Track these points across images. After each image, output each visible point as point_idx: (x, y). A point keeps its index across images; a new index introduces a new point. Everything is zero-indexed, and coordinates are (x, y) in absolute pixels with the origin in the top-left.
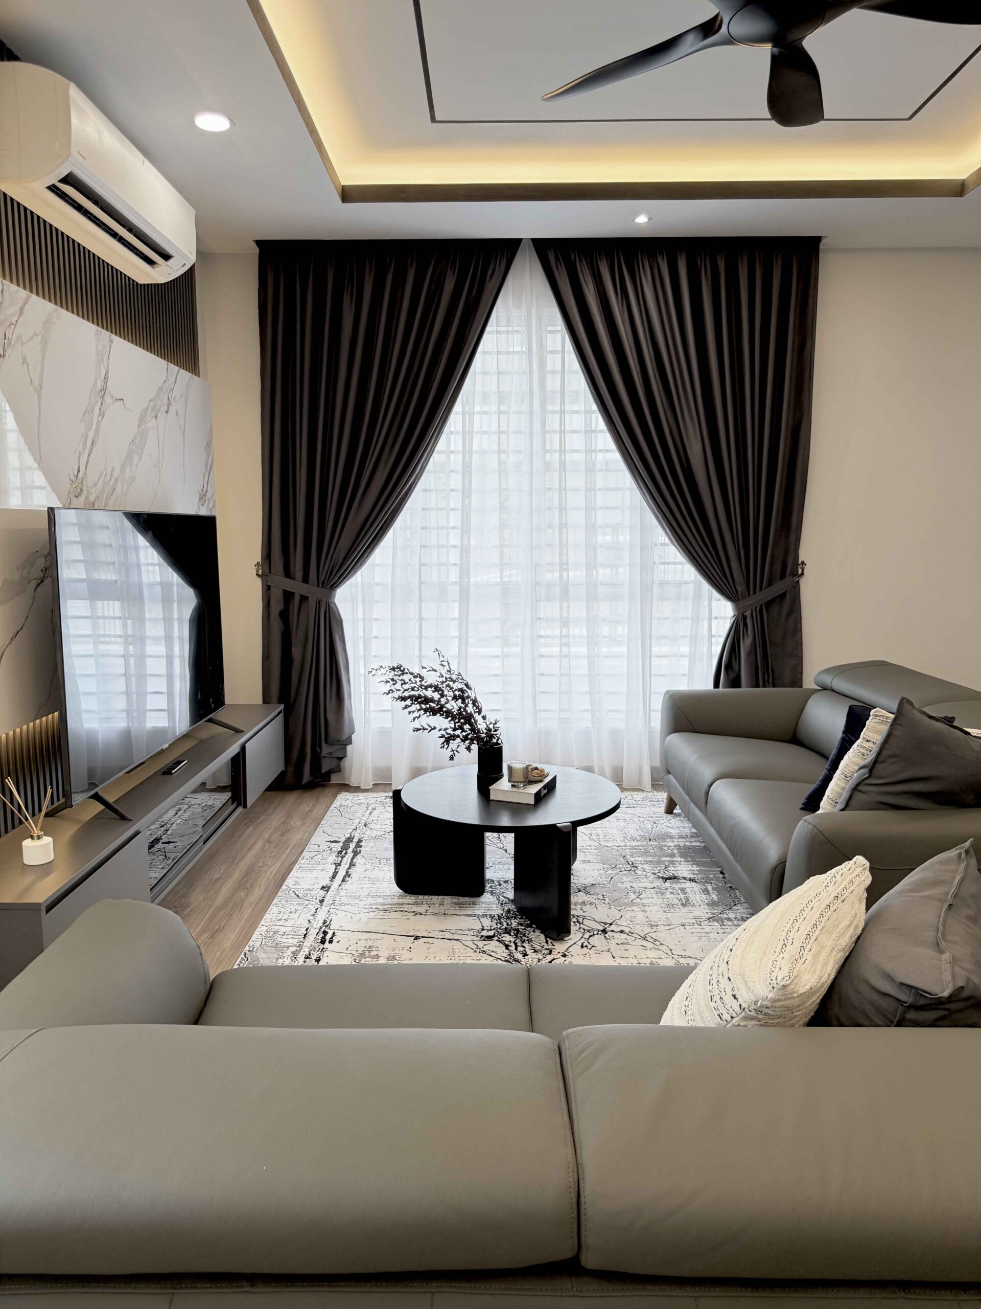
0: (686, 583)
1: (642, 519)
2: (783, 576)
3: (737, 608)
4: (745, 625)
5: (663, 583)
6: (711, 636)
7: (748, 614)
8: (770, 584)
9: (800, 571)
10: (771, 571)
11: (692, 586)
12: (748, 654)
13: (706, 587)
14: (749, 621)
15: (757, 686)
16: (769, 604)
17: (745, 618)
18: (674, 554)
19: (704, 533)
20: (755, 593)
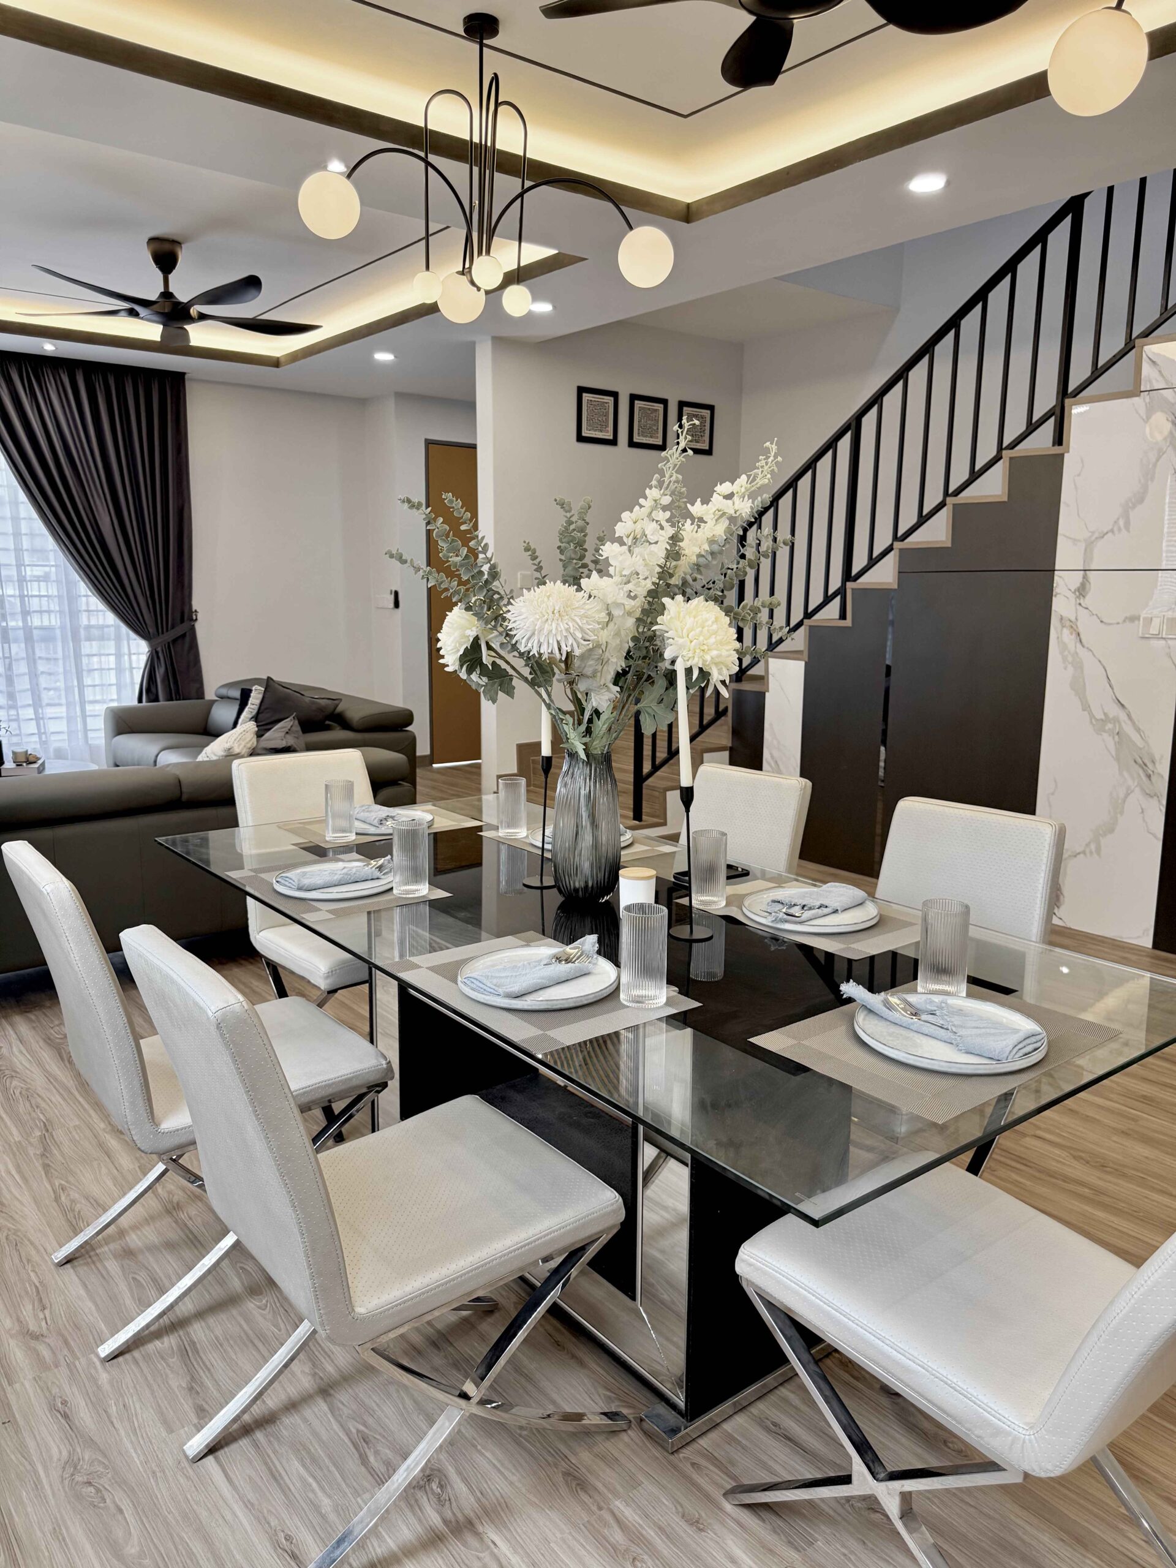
0: (108, 626)
1: (67, 575)
2: (182, 621)
3: (151, 645)
4: (158, 658)
5: (88, 627)
6: (131, 668)
7: (159, 649)
8: (173, 627)
9: (194, 617)
10: (173, 619)
11: (112, 629)
12: (163, 681)
13: (124, 629)
14: (161, 655)
15: (171, 700)
16: (175, 641)
17: (157, 653)
18: (95, 603)
19: (119, 588)
20: (163, 633)
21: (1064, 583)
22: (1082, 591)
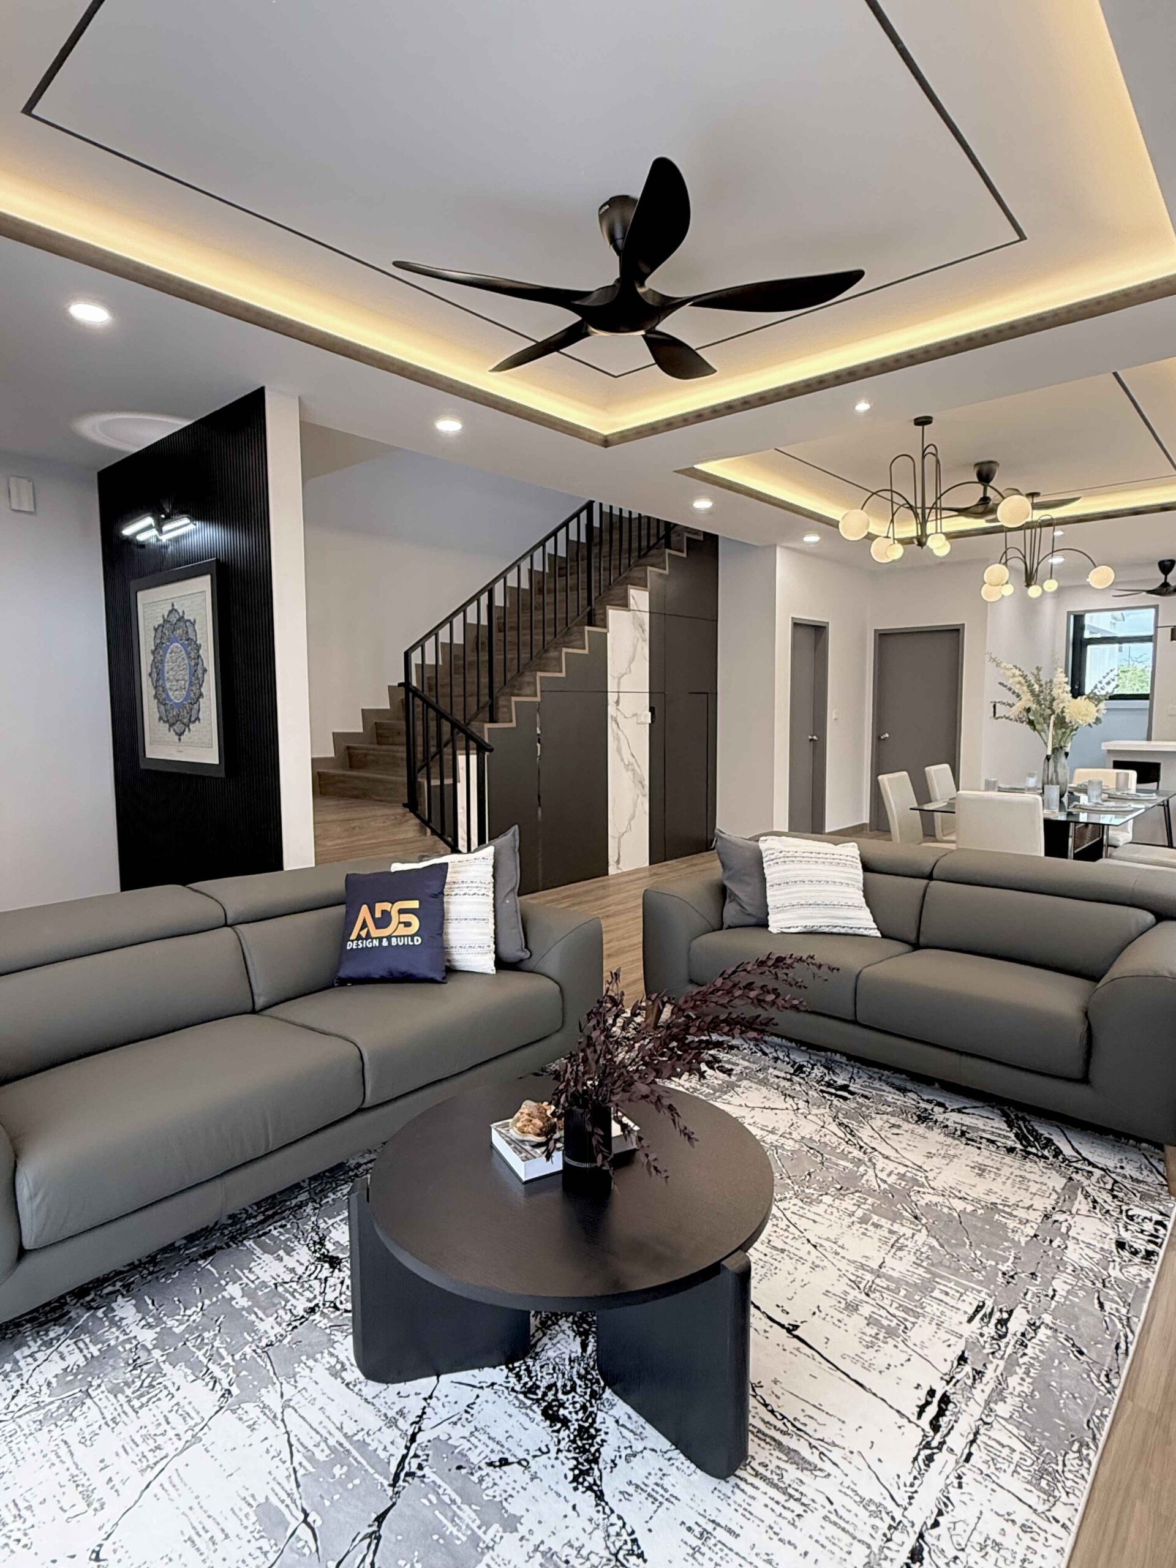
21: (611, 698)
22: (617, 703)
